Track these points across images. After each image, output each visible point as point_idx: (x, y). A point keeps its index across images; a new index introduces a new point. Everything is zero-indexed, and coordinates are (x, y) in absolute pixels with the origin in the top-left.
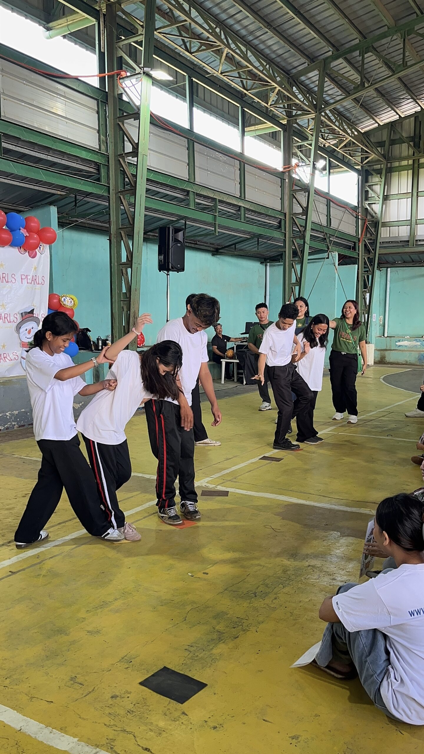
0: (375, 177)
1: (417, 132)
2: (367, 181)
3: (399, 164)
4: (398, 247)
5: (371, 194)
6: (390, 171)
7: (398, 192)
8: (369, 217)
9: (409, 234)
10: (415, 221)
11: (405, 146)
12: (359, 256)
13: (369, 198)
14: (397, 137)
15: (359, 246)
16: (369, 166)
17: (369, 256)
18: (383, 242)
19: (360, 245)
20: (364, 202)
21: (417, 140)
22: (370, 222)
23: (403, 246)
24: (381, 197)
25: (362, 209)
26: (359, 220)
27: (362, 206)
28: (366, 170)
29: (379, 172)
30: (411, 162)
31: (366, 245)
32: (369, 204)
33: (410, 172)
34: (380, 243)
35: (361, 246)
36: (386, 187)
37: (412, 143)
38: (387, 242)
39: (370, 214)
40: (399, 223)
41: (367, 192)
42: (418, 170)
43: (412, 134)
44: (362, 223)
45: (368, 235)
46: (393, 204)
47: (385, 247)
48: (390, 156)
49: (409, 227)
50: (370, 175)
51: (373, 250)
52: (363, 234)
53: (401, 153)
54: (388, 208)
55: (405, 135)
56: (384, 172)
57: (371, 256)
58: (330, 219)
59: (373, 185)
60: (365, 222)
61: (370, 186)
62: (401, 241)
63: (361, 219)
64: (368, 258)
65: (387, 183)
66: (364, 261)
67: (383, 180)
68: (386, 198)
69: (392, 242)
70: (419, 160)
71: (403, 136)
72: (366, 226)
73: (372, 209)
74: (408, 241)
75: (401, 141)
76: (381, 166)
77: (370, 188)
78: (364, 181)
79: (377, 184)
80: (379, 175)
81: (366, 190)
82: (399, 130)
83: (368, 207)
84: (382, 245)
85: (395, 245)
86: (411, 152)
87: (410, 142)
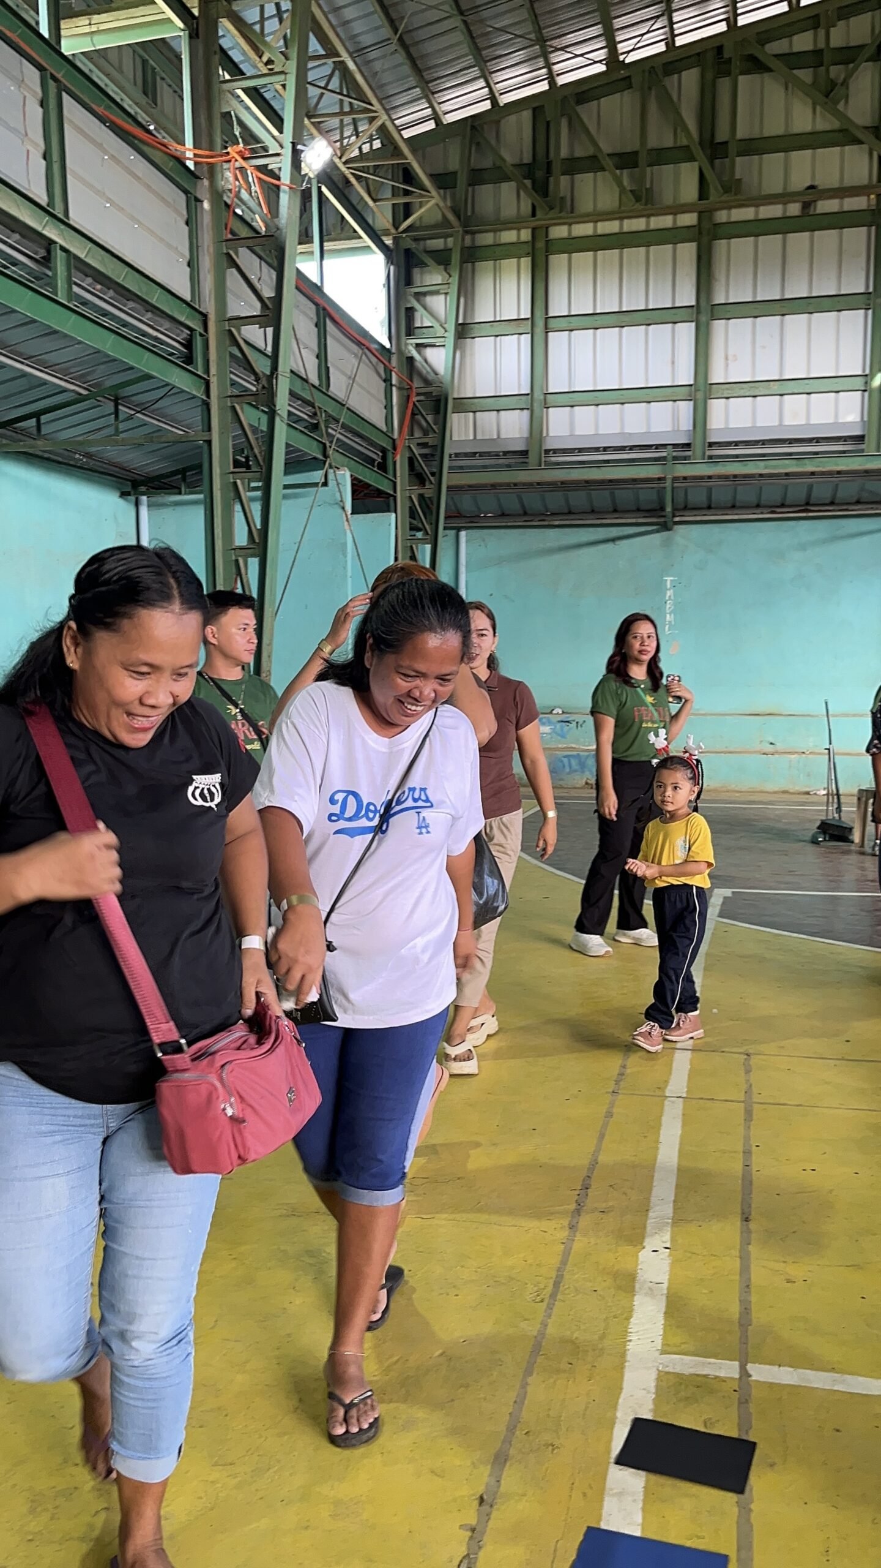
0: (430, 272)
1: (541, 152)
2: (409, 282)
3: (495, 238)
4: (498, 468)
5: (422, 319)
6: (472, 256)
7: (495, 317)
8: (417, 383)
9: (526, 434)
10: (542, 397)
11: (508, 189)
12: (395, 491)
13: (417, 331)
14: (487, 163)
15: (395, 463)
16: (416, 240)
17: (421, 491)
18: (457, 455)
19: (398, 458)
20: (403, 337)
21: (540, 174)
22: (422, 398)
23: (509, 466)
24: (451, 327)
25: (399, 360)
26: (394, 389)
27: (400, 352)
28: (408, 252)
29: (442, 259)
30: (525, 235)
31: (411, 461)
32: (418, 346)
33: (526, 262)
34: (450, 456)
35: (400, 462)
36: (462, 300)
37: (528, 183)
38: (466, 455)
39: (420, 375)
40: (498, 403)
41: (410, 311)
42: (547, 256)
43: (527, 158)
44: (399, 397)
45: (418, 434)
46: (481, 348)
47: (461, 467)
48: (469, 214)
49: (526, 413)
50: (416, 266)
51: (433, 474)
52: (406, 430)
53: (498, 210)
54: (468, 360)
55: (509, 157)
56: (456, 258)
57: (428, 491)
58: (328, 369)
59: (424, 294)
60: (408, 397)
61: (419, 296)
62: (505, 453)
63: (400, 389)
64: (421, 497)
65: (466, 291)
66: (408, 504)
67: (455, 280)
68: (463, 331)
69: (481, 454)
70: (547, 228)
71: (504, 160)
72: (411, 405)
73: (426, 361)
74: (524, 453)
75: (499, 175)
76: (445, 243)
77: (418, 301)
78: (402, 282)
79: (437, 293)
80: (442, 267)
81: (409, 306)
82: (493, 142)
83: (414, 353)
84: (456, 464)
85: (487, 462)
86: (526, 207)
87: (525, 178)
